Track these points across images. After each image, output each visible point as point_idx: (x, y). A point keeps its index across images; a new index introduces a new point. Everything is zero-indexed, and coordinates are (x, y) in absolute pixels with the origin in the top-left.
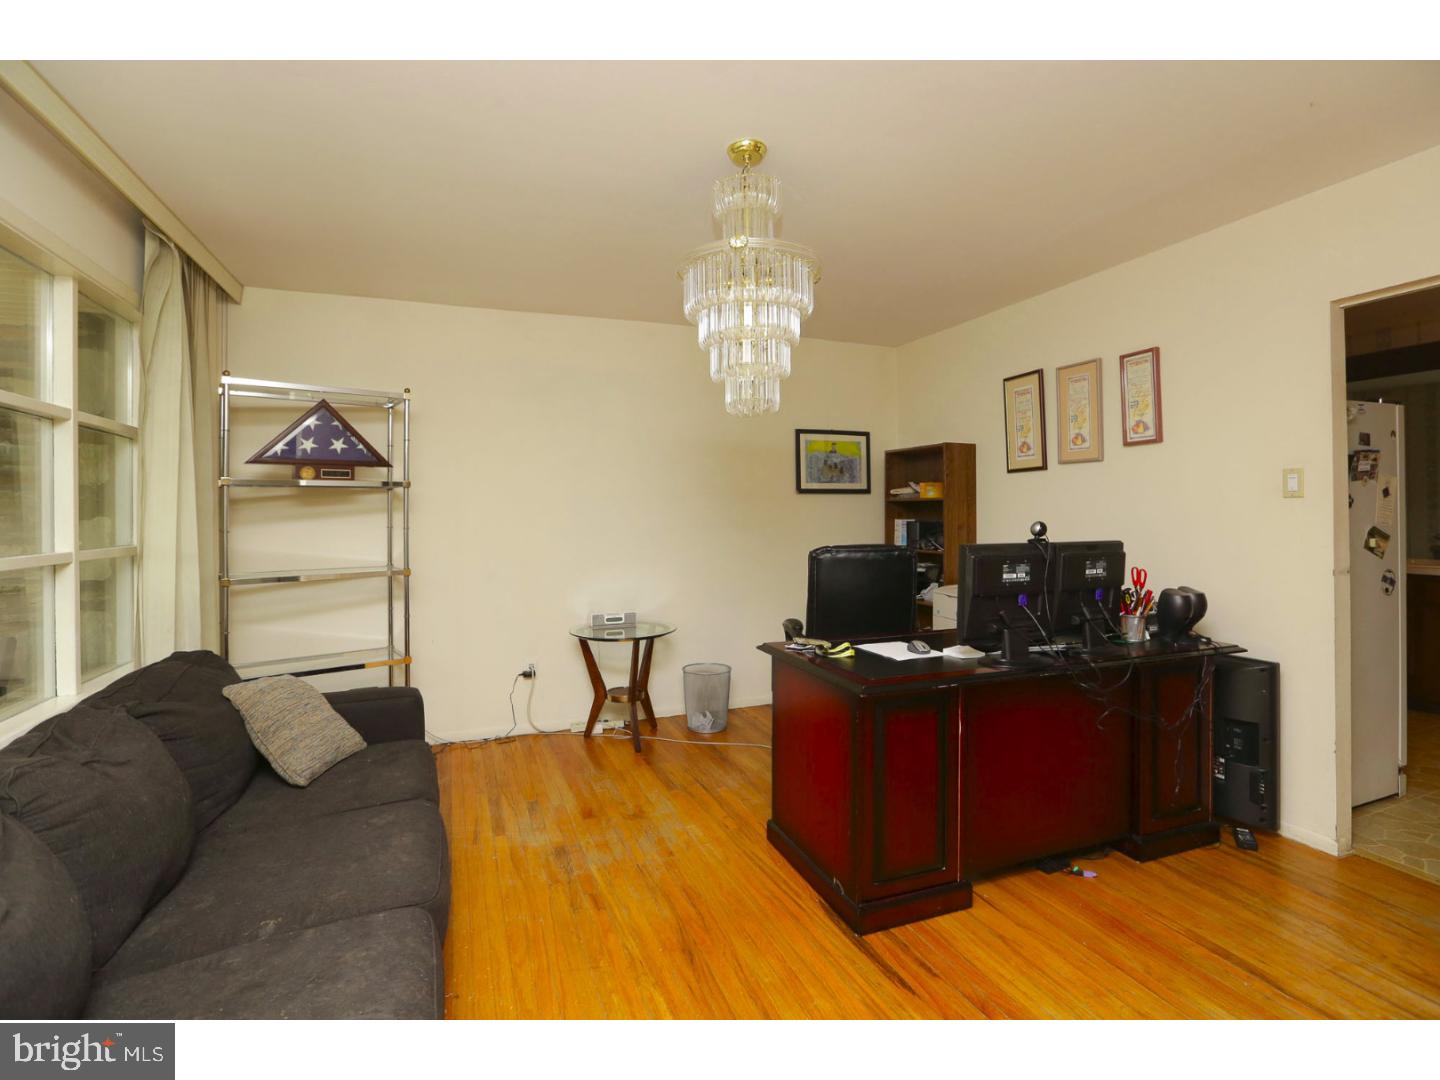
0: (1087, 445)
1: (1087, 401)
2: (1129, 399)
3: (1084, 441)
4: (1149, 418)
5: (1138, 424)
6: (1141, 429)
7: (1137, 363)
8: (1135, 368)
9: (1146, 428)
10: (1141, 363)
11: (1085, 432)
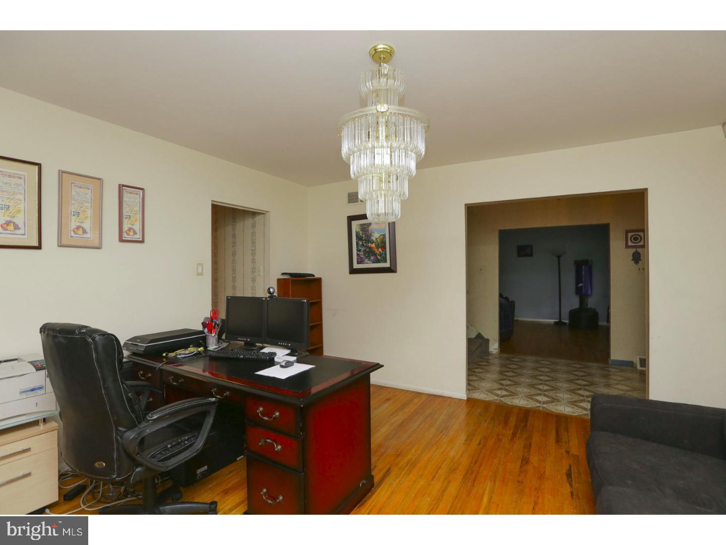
0: (88, 235)
1: (89, 205)
2: (126, 212)
3: (85, 232)
4: (137, 227)
5: (130, 229)
6: (131, 233)
7: (131, 193)
8: (130, 195)
9: (135, 233)
10: (133, 194)
11: (87, 225)
